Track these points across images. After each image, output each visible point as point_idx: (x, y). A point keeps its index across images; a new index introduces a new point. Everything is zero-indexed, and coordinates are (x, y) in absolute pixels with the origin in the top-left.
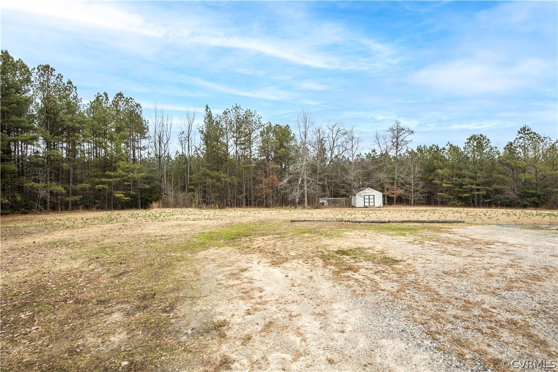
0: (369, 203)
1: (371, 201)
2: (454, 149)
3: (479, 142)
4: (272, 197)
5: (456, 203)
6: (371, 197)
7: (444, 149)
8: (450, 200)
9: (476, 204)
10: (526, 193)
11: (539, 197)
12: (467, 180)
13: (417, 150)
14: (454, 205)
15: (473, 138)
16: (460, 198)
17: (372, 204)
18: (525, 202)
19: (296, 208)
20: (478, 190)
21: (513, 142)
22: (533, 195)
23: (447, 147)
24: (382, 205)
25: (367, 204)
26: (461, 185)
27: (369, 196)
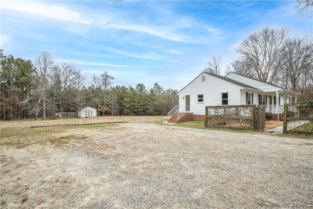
0: (89, 115)
1: (90, 114)
2: (132, 89)
3: (141, 87)
4: (13, 112)
5: (132, 114)
6: (90, 112)
7: (127, 88)
8: (129, 113)
9: (140, 114)
10: (156, 110)
11: (160, 111)
12: (136, 104)
13: (116, 87)
14: (131, 115)
15: (139, 85)
16: (134, 112)
17: (90, 116)
18: (156, 114)
19: (36, 119)
20: (140, 108)
21: (152, 88)
22: (158, 110)
23: (129, 88)
24: (96, 116)
25: (87, 116)
26: (134, 106)
27: (89, 111)
